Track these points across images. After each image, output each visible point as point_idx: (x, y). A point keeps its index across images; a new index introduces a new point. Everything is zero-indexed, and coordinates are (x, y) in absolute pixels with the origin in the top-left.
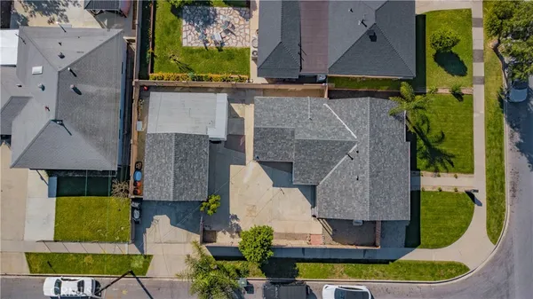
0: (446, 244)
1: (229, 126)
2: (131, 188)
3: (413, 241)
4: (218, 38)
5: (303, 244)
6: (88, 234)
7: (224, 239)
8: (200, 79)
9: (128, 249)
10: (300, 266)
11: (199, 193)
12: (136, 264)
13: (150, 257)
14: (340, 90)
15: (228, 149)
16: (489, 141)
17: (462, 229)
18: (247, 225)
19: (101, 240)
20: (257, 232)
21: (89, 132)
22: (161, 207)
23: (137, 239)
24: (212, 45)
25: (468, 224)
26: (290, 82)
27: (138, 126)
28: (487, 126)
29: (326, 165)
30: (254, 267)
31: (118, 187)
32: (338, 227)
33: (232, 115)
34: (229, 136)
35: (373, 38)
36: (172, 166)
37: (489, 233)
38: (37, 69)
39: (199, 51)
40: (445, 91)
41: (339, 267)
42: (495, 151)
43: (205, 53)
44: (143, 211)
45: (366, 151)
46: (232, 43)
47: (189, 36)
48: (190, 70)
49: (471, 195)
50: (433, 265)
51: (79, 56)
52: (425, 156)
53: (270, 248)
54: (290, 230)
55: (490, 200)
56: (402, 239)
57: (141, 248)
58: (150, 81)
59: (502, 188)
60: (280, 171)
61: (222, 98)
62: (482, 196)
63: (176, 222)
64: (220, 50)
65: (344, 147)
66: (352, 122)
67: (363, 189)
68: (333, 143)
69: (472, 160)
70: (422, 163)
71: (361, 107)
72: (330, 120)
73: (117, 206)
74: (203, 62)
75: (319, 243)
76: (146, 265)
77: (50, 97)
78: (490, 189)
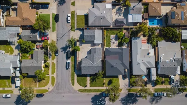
0: (77, 82)
1: (97, 44)
2: (86, 28)
3: (78, 76)
4: (112, 41)
5: (77, 57)
6: (78, 21)
7: (78, 44)
8: (105, 39)
9: (76, 28)
10: (74, 57)
11: (85, 39)
12: (73, 29)
13: (74, 31)
14: (103, 62)
15: (93, 44)
16: (96, 89)
17: (80, 85)
18: (80, 47)
19: (77, 23)
20: (79, 48)
21: (95, 21)
22: (83, 33)
23: (77, 29)
24: (111, 40)
25: (81, 86)
26: (105, 54)
27: (96, 28)
28: (98, 89)
29: (90, 59)
30: (73, 49)
31: (86, 26)
32: (80, 63)
33: (99, 44)
34: (95, 44)
35: (112, 67)
36: (90, 34)
37: (80, 90)
38: (105, 12)
39: (110, 38)
40: (104, 81)
41: (73, 63)
42: (94, 91)
43: (110, 39)
44: (82, 30)
45: (93, 66)
46: (112, 44)
47: (113, 36)
48: (106, 37)
49: (86, 86)
50: (74, 79)
51: (107, 19)
52: (93, 78)
53: (77, 51)
54: (79, 55)
55: (85, 90)
56: (78, 74)
57: (76, 30)
58: (104, 30)
59: (87, 92)
60: (89, 53)
61: (102, 42)
62: (86, 88)
63: (81, 35)
64: (110, 42)
65: (93, 62)
66: (97, 63)
67: (87, 65)
68: (94, 60)
69: (92, 86)
70: (92, 77)
71: (100, 65)
72: (98, 60)
73: (83, 25)
74: (108, 39)
75: (77, 60)
76: (73, 31)
77: (100, 15)
78: (87, 90)
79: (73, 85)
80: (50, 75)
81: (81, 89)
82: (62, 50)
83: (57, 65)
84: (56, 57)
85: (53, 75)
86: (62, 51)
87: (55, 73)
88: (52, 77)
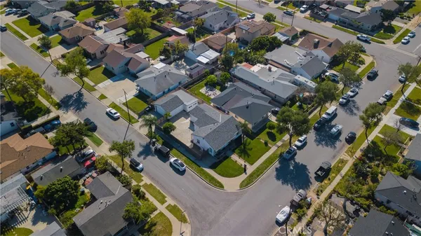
0: (223, 176)
4: (209, 94)
9: (136, 117)
16: (265, 161)
21: (158, 84)
24: (206, 94)
28: (269, 158)
29: (206, 124)
35: (247, 107)
37: (241, 184)
39: (203, 94)
40: (263, 141)
42: (265, 165)
46: (212, 97)
50: (213, 178)
52: (240, 150)
55: (250, 176)
61: (196, 100)
67: (209, 131)
70: (237, 151)
76: (135, 122)
79: (221, 186)
80: (161, 208)
81: (243, 181)
82: (142, 157)
83: (157, 182)
84: (141, 174)
85: (166, 204)
86: (144, 159)
87: (166, 199)
88: (167, 208)
